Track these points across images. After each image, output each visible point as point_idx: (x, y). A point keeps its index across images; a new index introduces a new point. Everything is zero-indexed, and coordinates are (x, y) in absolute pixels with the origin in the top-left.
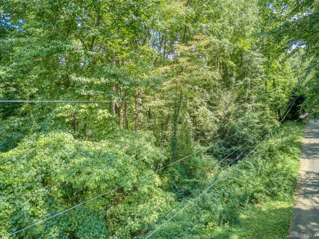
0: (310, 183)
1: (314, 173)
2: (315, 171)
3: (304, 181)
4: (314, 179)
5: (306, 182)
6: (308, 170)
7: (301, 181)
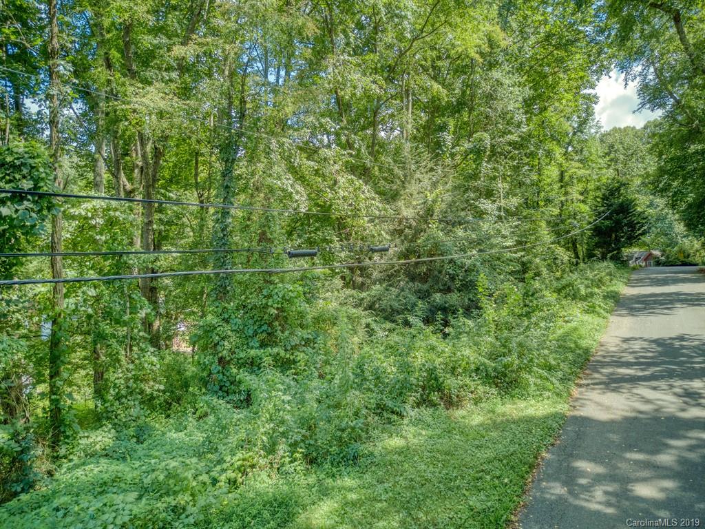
0: (630, 358)
1: (645, 340)
2: (647, 336)
3: (612, 356)
4: (642, 351)
5: (620, 358)
6: (628, 336)
7: (604, 357)
